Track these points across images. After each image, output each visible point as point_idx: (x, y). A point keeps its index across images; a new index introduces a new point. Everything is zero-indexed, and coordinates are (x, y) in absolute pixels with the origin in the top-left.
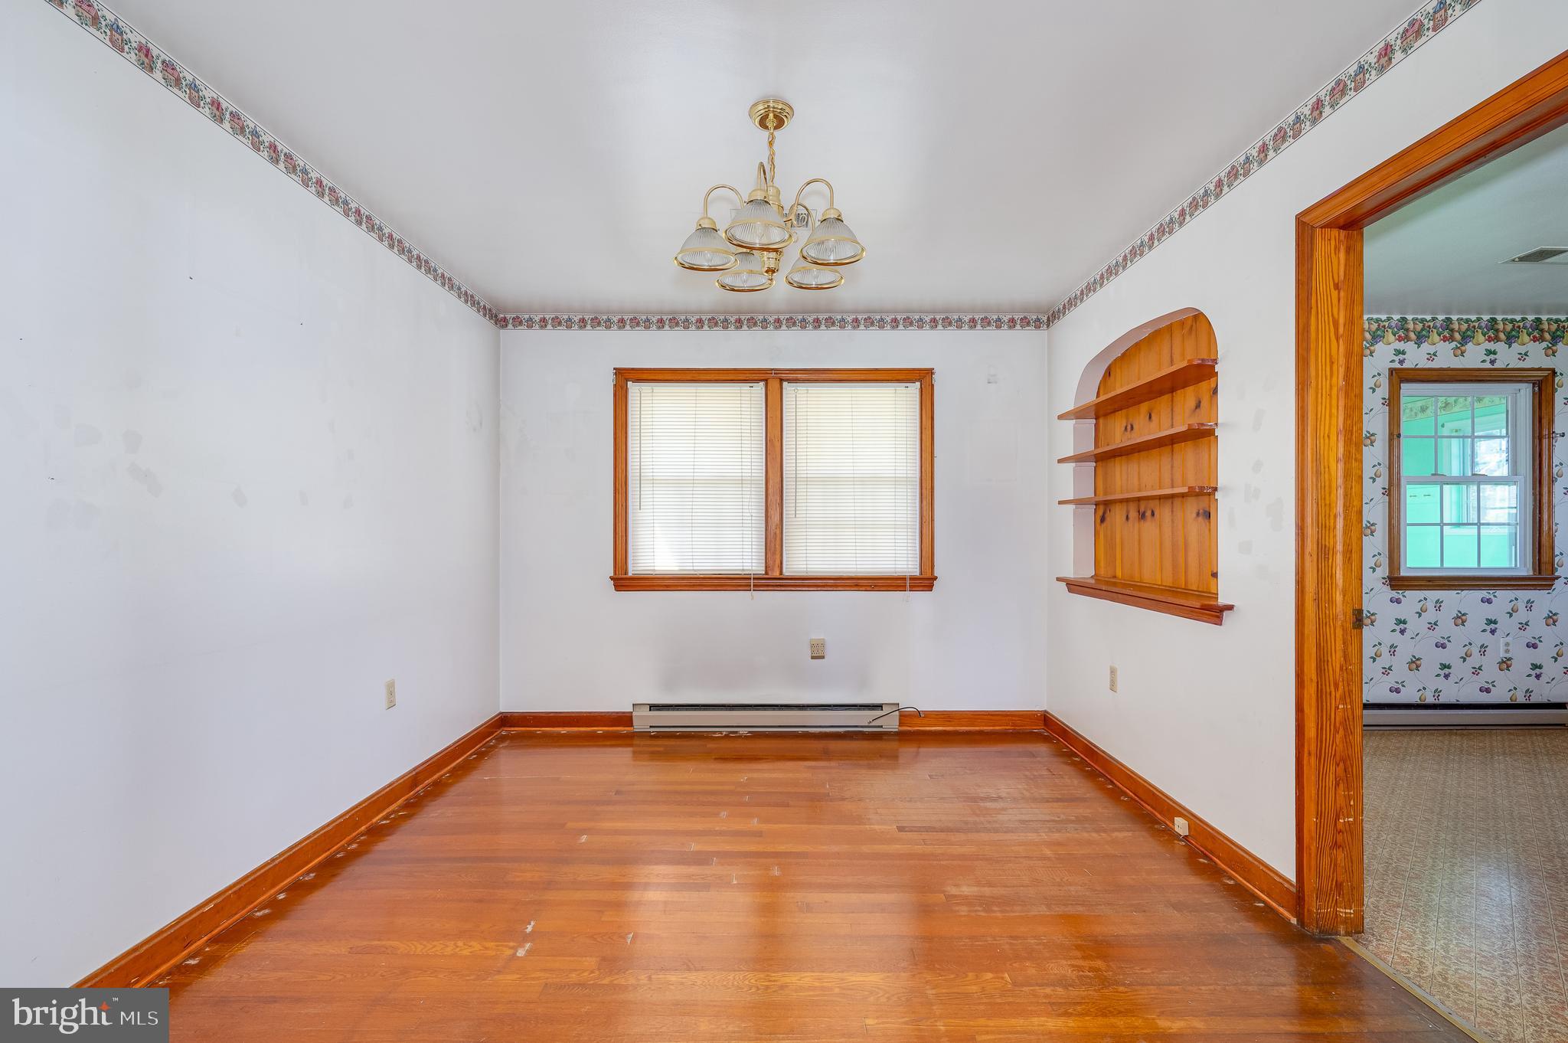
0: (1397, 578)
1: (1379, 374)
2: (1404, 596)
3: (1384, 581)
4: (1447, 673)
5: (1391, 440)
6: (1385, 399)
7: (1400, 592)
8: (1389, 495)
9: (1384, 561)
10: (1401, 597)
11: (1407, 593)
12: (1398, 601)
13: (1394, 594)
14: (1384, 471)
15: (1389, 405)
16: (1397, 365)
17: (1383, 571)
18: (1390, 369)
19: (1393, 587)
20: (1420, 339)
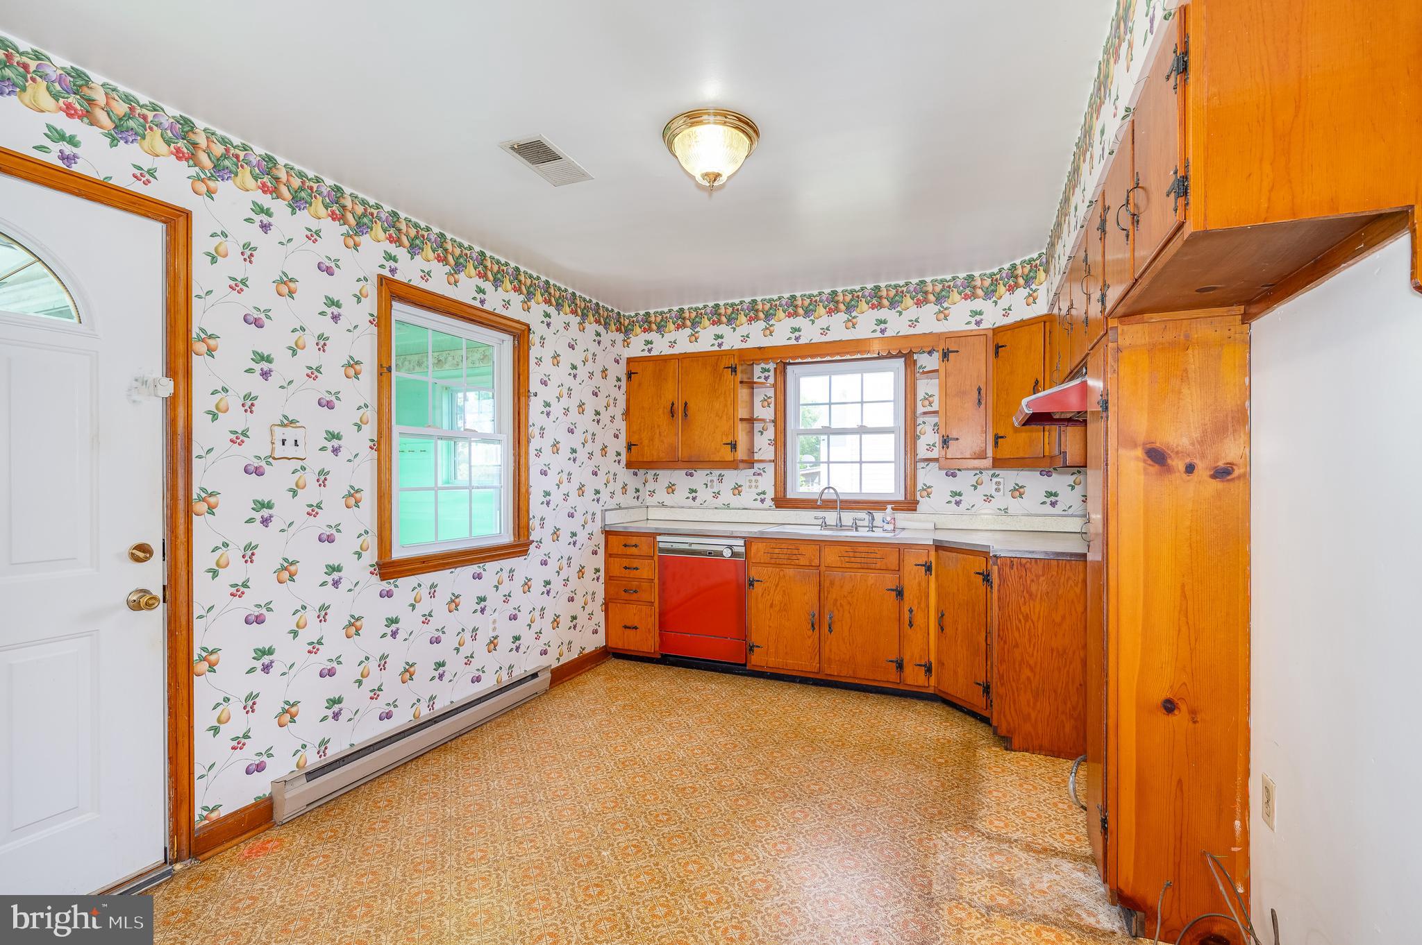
0: (390, 563)
1: (366, 280)
2: (396, 586)
3: (372, 569)
4: (441, 672)
5: (380, 374)
6: (372, 315)
7: (392, 581)
8: (378, 450)
9: (372, 541)
10: (392, 587)
11: (400, 581)
12: (389, 594)
13: (385, 585)
14: (371, 414)
15: (378, 325)
16: (386, 273)
17: (371, 556)
18: (378, 275)
19: (384, 577)
20: (414, 249)
